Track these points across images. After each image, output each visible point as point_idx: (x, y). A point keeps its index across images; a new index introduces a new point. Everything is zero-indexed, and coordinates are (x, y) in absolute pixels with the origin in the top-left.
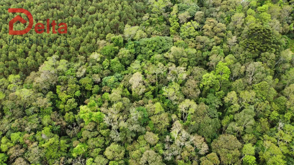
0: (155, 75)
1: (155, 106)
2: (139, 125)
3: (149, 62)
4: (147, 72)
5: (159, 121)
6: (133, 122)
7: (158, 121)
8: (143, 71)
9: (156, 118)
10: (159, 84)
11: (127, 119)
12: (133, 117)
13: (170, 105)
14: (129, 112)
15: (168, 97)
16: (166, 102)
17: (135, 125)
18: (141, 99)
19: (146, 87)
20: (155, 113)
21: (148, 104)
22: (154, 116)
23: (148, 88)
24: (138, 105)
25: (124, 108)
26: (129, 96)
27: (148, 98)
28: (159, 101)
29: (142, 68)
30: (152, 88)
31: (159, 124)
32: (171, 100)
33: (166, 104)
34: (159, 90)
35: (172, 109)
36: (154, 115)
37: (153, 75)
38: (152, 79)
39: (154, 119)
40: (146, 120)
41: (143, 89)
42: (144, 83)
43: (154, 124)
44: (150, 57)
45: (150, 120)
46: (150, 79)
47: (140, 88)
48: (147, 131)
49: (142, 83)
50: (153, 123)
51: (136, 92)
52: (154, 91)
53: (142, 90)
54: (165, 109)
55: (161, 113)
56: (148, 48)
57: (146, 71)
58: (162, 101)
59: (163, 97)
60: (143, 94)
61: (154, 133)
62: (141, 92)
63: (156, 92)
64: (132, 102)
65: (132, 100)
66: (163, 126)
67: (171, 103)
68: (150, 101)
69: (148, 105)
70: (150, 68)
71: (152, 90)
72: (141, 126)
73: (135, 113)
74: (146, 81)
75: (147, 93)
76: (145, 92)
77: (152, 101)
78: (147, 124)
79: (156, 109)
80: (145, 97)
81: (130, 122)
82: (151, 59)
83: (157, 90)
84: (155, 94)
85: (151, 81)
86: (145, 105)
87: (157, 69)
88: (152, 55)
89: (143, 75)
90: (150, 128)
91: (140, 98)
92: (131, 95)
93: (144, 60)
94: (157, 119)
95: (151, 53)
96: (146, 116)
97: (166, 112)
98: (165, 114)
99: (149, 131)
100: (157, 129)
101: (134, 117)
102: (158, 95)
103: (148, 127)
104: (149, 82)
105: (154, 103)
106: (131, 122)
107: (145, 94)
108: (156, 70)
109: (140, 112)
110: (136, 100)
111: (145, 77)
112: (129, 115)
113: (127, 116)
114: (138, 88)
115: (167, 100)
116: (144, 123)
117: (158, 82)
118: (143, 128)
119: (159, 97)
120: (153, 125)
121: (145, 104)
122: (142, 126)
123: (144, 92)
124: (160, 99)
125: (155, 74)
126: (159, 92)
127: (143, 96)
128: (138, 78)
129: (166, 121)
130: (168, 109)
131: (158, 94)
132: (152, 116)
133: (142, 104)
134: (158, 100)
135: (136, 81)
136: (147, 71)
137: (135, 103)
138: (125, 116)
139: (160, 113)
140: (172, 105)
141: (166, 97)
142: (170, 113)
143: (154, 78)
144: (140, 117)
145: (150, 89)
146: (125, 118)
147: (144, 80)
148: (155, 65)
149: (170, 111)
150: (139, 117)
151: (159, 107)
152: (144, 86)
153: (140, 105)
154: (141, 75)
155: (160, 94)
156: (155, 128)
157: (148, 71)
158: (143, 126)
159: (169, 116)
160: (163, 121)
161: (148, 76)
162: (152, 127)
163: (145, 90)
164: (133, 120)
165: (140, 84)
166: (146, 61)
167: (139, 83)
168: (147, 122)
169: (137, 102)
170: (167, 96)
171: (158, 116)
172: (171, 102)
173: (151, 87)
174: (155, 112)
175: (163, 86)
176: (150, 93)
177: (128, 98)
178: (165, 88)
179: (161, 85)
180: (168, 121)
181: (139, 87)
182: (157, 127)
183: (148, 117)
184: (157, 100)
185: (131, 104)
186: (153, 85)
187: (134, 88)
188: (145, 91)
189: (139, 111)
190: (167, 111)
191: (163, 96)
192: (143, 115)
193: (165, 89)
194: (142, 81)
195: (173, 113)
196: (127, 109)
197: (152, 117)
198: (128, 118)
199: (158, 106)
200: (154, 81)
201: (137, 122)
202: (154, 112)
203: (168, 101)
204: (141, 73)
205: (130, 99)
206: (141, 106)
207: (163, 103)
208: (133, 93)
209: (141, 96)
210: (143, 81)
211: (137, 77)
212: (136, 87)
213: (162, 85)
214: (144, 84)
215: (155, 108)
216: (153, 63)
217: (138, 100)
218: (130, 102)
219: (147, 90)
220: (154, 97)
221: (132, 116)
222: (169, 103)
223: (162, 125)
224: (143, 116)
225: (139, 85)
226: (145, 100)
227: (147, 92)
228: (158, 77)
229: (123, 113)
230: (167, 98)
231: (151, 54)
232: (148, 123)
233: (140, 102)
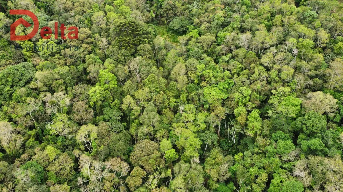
0: (28, 116)
1: (46, 152)
2: (36, 186)
3: (13, 102)
4: (16, 116)
5: (60, 167)
6: (25, 186)
7: (59, 168)
8: (9, 116)
9: (54, 165)
10: (39, 124)
11: (15, 188)
12: (22, 181)
13: (65, 141)
14: (13, 177)
15: (58, 134)
16: (58, 141)
17: (29, 188)
18: (24, 153)
19: (23, 135)
20: (50, 161)
21: (35, 154)
22: (50, 164)
23: (26, 136)
24: (23, 162)
25: (3, 176)
26: (3, 157)
27: (32, 147)
28: (49, 144)
29: (5, 114)
30: (33, 133)
31: (62, 171)
32: (64, 136)
33: (59, 144)
34: (43, 131)
35: (70, 145)
36: (50, 163)
37: (25, 117)
38: (27, 122)
39: (53, 168)
40: (43, 174)
41: (20, 140)
42: (17, 131)
43: (56, 174)
44: (11, 95)
45: (48, 171)
46: (24, 123)
47: (16, 140)
48: (50, 187)
49: (15, 132)
50: (53, 173)
51: (12, 147)
52: (37, 135)
53: (18, 141)
54: (61, 149)
55: (58, 156)
56: (2, 86)
57: (14, 116)
58: (53, 143)
59: (52, 137)
60: (23, 145)
61: (60, 184)
62: (19, 144)
63: (40, 134)
64: (12, 162)
65: (11, 160)
66: (68, 170)
67: (65, 138)
68: (37, 149)
69: (36, 156)
70: (18, 109)
71: (34, 135)
72: (38, 185)
73: (22, 174)
74: (19, 128)
75: (28, 141)
76: (25, 142)
77: (39, 149)
78: (46, 179)
79: (49, 155)
80: (28, 149)
81: (21, 188)
82: (14, 98)
83: (40, 132)
84: (39, 139)
85: (27, 125)
86: (33, 158)
87: (28, 107)
88: (13, 93)
89: (11, 123)
90: (52, 181)
91: (21, 152)
92: (6, 154)
93: (3, 102)
94: (57, 165)
95: (10, 90)
96: (40, 170)
97: (64, 152)
98: (64, 155)
99: (53, 185)
100: (62, 177)
101: (23, 180)
102: (44, 138)
103: (49, 181)
104: (24, 127)
105: (43, 149)
106: (23, 188)
107: (26, 143)
108: (28, 109)
109: (30, 169)
110: (16, 157)
111: (16, 123)
112: (15, 181)
113: (13, 183)
114: (11, 142)
115: (58, 138)
116: (42, 180)
117: (37, 121)
118: (42, 186)
119: (47, 140)
120: (55, 176)
121: (31, 156)
122: (40, 185)
123: (22, 143)
124: (49, 141)
125: (28, 114)
126: (45, 133)
127: (24, 148)
128: (6, 129)
129: (69, 162)
130: (65, 147)
131: (44, 136)
132: (48, 165)
133: (27, 159)
134: (47, 143)
135: (4, 134)
136: (14, 114)
137: (16, 162)
138: (9, 185)
139: (57, 157)
140: (68, 141)
141: (56, 135)
142: (69, 150)
143: (29, 119)
144: (33, 175)
145: (30, 136)
146: (10, 188)
147: (15, 128)
148: (22, 103)
149: (68, 148)
150: (31, 176)
151: (52, 151)
152: (20, 135)
153: (25, 160)
154: (9, 123)
155: (46, 135)
156: (59, 178)
157: (17, 115)
158: (42, 184)
159: (70, 155)
160: (65, 164)
161: (19, 120)
162: (54, 178)
163: (22, 139)
164: (25, 184)
165: (13, 135)
166: (7, 103)
167: (9, 134)
168: (44, 176)
169: (19, 159)
170: (57, 134)
171: (56, 162)
172: (64, 137)
173: (30, 132)
174: (50, 159)
175: (46, 124)
176: (32, 140)
177: (3, 160)
178: (49, 125)
179: (42, 124)
180: (72, 161)
181: (13, 139)
182: (61, 175)
183: (44, 170)
184: (46, 144)
185: (11, 166)
186: (31, 128)
187: (6, 144)
188: (24, 140)
189: (27, 169)
190: (65, 150)
191: (51, 135)
192: (36, 170)
193: (51, 126)
194: (13, 130)
195: (74, 149)
196: (8, 175)
197: (49, 167)
198: (16, 185)
199: (50, 150)
200: (31, 123)
201: (31, 184)
202: (49, 159)
203: (61, 138)
204: (7, 120)
205: (6, 161)
206: (28, 161)
207: (55, 143)
208: (8, 150)
209: (22, 149)
210: (15, 130)
211: (4, 128)
212: (8, 141)
213: (43, 123)
214: (19, 133)
215: (47, 155)
216: (19, 102)
217: (19, 156)
218: (9, 164)
219: (26, 138)
220: (40, 143)
221: (20, 179)
222: (63, 140)
223: (65, 169)
224: (36, 172)
225: (11, 137)
226: (29, 151)
227: (27, 140)
228: (34, 116)
229: (6, 183)
230: (58, 135)
231: (11, 92)
232: (48, 177)
233: (24, 157)
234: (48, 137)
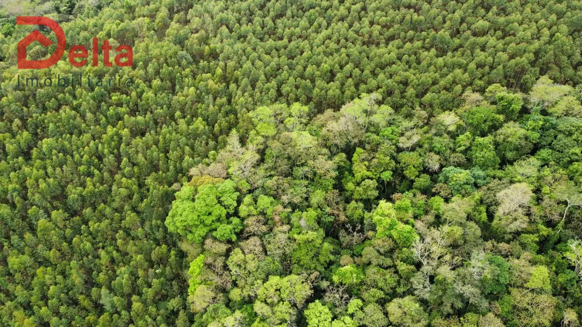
0: (563, 206)
1: (533, 270)
2: (479, 292)
3: (564, 172)
4: (549, 192)
5: (528, 307)
6: (469, 278)
7: (525, 305)
8: (540, 186)
9: (524, 296)
10: (565, 228)
11: (458, 267)
12: (472, 269)
13: (572, 285)
14: (469, 255)
15: (574, 267)
16: (564, 275)
17: (469, 285)
18: (508, 242)
19: (531, 222)
20: (525, 285)
21: (518, 258)
22: (520, 289)
23: (533, 227)
24: (495, 251)
25: (463, 242)
26: (484, 223)
27: (524, 246)
28: (548, 264)
29: (539, 178)
30: (545, 231)
31: (524, 313)
32: (580, 277)
33: (561, 279)
34: (559, 241)
35: (572, 297)
36: (522, 287)
37: (558, 204)
38: (553, 212)
39: (518, 297)
40: (499, 289)
41: (521, 223)
42: (529, 211)
43: (514, 307)
44: (571, 162)
45: (509, 293)
46: (547, 211)
47: (516, 219)
48: (490, 311)
49: (525, 209)
50: (513, 302)
51: (503, 222)
52: (546, 238)
53: (517, 223)
54: (555, 287)
55: (541, 291)
56: (572, 142)
57: (546, 189)
58: (554, 268)
59: (561, 261)
60: (517, 234)
61: (505, 324)
62: (514, 226)
63: (551, 242)
64: (486, 239)
65: (487, 234)
66: (534, 321)
67: (577, 282)
68: (527, 255)
69: (516, 261)
70: (559, 187)
71: (543, 235)
72: (482, 293)
73: (480, 263)
74: (535, 210)
75: (527, 235)
76: (523, 232)
77: (530, 258)
78: (497, 298)
79: (532, 277)
80: (518, 243)
81: (462, 275)
82: (571, 168)
83: (555, 239)
84: (543, 246)
85: (548, 215)
86: (511, 259)
87: (576, 195)
88: (577, 161)
89: (534, 195)
90: (500, 308)
91: (506, 238)
92: (489, 223)
93: (552, 163)
94: (527, 299)
95: (577, 155)
96: (502, 280)
97: (554, 295)
98: (550, 300)
99: (496, 315)
100: (516, 321)
101: (474, 270)
102: (551, 252)
103: (498, 305)
104: (542, 213)
105: (533, 263)
106: (464, 277)
107: (523, 235)
108: (572, 197)
109: (493, 267)
110: (495, 238)
111: (539, 200)
112: (466, 261)
113: (462, 260)
114: (510, 217)
115: (569, 270)
116: (491, 293)
117: (566, 223)
118: (484, 300)
119: (552, 257)
120: (510, 308)
121: (511, 255)
122: (483, 295)
123: (520, 230)
124: (552, 262)
125: (566, 203)
126: (558, 247)
127: (514, 238)
128: (520, 197)
129: (546, 315)
130: (564, 292)
131: (554, 249)
132: (518, 287)
133: (503, 253)
134: (546, 261)
135: (512, 200)
136: (548, 188)
137: (490, 242)
138: (457, 257)
139: (538, 290)
140: (578, 289)
141: (569, 264)
142: (564, 302)
143: (559, 211)
144: (489, 276)
145: (538, 231)
146: (454, 262)
147: (531, 205)
148: (573, 184)
149: (565, 297)
150: (486, 274)
151: (541, 277)
152: (526, 219)
153: (500, 252)
154: (531, 192)
155: (558, 251)
156: (510, 315)
157: (551, 191)
158: (486, 297)
159: (557, 307)
160: (538, 311)
161: (546, 201)
162: (506, 310)
163: (524, 226)
164: (471, 275)
165: (520, 210)
166: (556, 167)
167: (517, 206)
168: (498, 293)
169: (495, 244)
170: (573, 264)
171: (530, 294)
172: (577, 279)
173: (541, 227)
174: (528, 284)
175: (573, 237)
176: (535, 238)
177: (479, 226)
178: (576, 242)
179: (569, 232)
180: (550, 318)
181: (514, 215)
182: (518, 315)
183: (506, 286)
184: (543, 260)
185: (480, 241)
186: (550, 224)
187: (502, 212)
188: (525, 229)
189: (491, 262)
190: (559, 295)
191: (563, 258)
192: (498, 276)
193: (577, 246)
194: (527, 205)
195: (572, 308)
196: (467, 247)
197: (516, 289)
198: (462, 265)
199: (540, 274)
200: (556, 217)
201: (476, 282)
202: (526, 281)
203: (572, 274)
204: (532, 187)
205: (482, 231)
206: (502, 255)
207: (557, 273)
208: (495, 221)
209: (510, 236)
210: (529, 207)
211: (520, 193)
212: (507, 211)
213: (572, 233)
214: (528, 215)
215: (531, 274)
216: (571, 179)
217: (500, 239)
218: (481, 237)
219: (530, 229)
220: (539, 252)
221: (472, 265)
222: (571, 280)
223: (531, 316)
224: (496, 278)
225: (515, 211)
226: (515, 247)
227: (529, 232)
228: (571, 213)
229: (456, 252)
230: (572, 268)
231: (576, 157)
232: (501, 298)
233: (503, 246)
234: (558, 256)
